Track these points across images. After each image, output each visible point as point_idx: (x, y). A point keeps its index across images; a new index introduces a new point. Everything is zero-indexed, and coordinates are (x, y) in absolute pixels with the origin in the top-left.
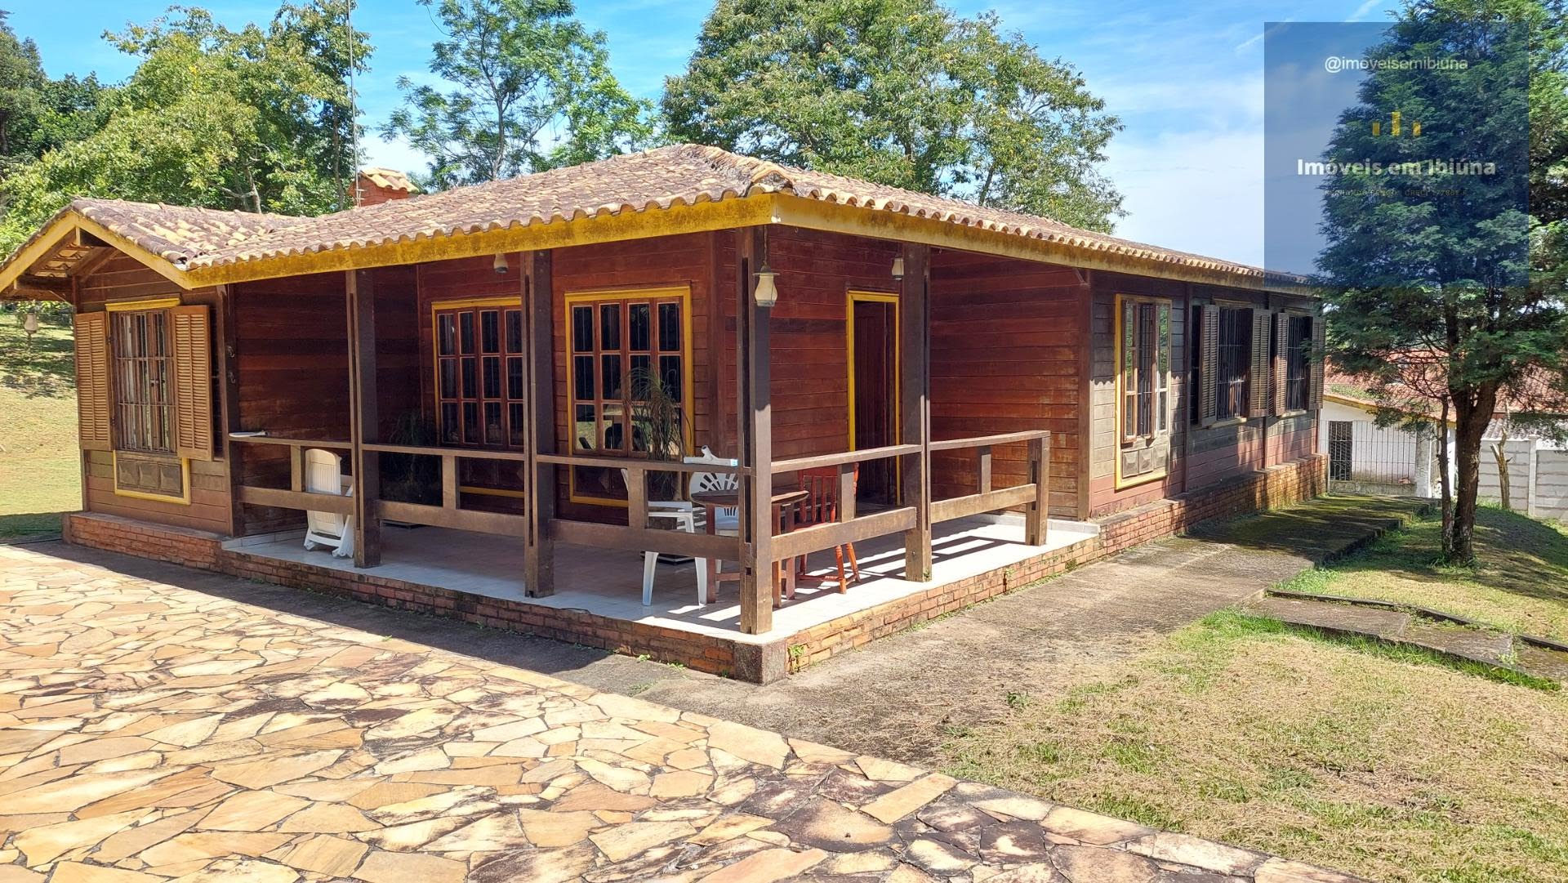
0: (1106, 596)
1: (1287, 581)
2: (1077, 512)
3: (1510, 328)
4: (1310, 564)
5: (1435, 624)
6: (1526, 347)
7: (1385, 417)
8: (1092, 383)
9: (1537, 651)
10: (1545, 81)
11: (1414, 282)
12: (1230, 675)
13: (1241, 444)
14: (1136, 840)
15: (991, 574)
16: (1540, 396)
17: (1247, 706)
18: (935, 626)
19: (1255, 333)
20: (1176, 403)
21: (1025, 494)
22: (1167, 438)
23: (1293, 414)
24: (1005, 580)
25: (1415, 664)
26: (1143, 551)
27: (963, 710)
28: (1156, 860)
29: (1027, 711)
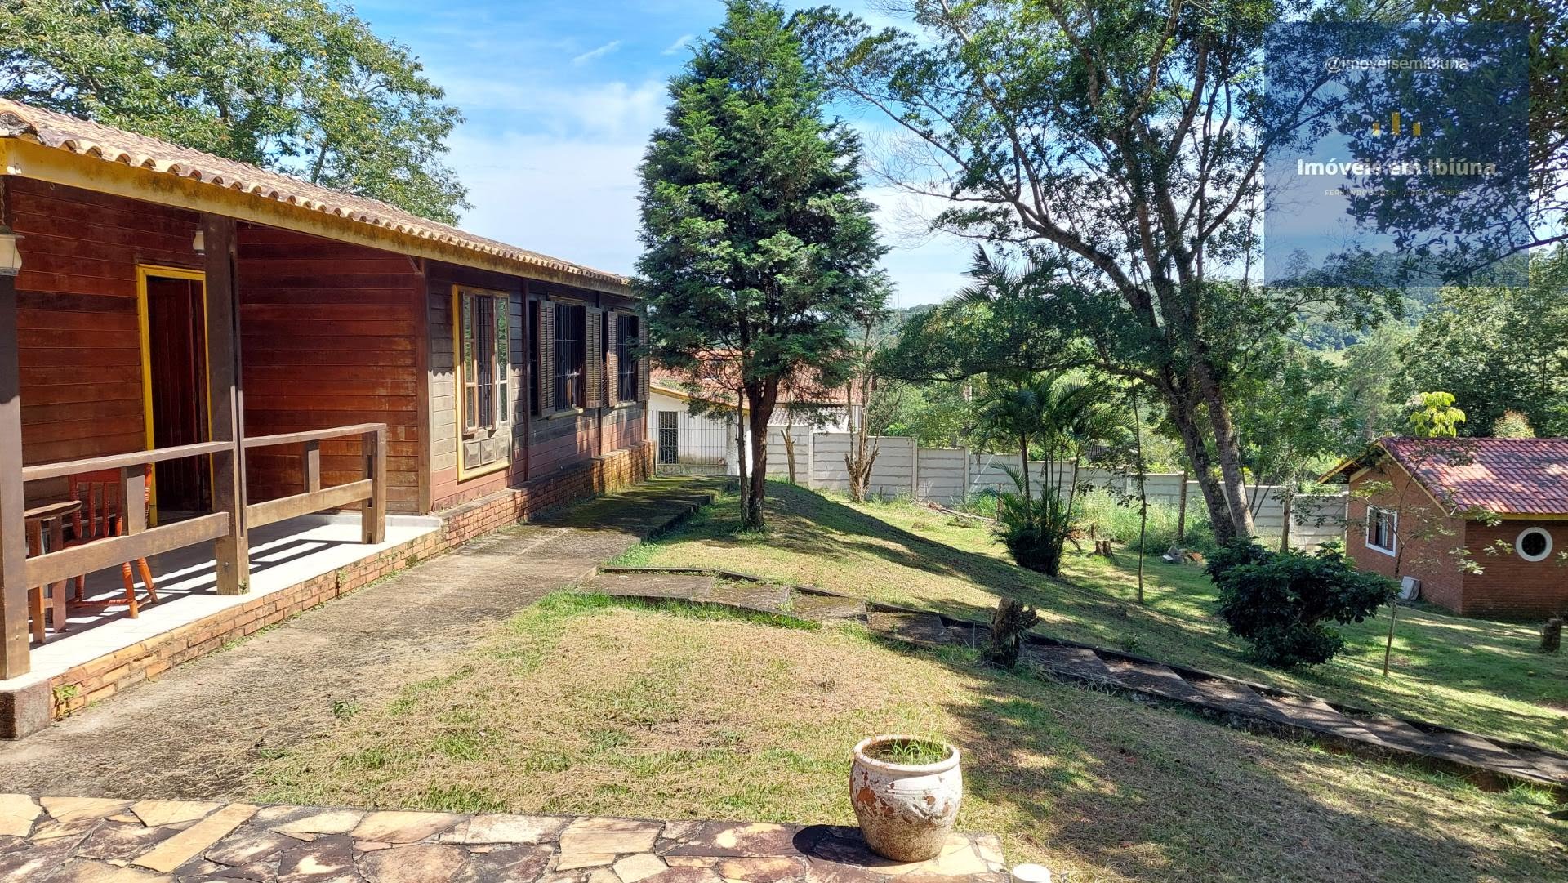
0: (447, 589)
1: (617, 558)
2: (418, 506)
3: (785, 331)
4: (637, 540)
5: (733, 584)
6: (796, 347)
7: (696, 406)
8: (430, 374)
9: (807, 598)
10: (804, 125)
11: (713, 289)
12: (561, 651)
13: (579, 434)
14: (450, 829)
15: (320, 579)
16: (808, 388)
17: (574, 678)
18: (253, 642)
19: (588, 329)
20: (516, 395)
21: (360, 491)
22: (509, 429)
23: (625, 404)
24: (337, 583)
25: (717, 620)
26: (486, 541)
27: (281, 729)
28: (467, 845)
29: (355, 718)
